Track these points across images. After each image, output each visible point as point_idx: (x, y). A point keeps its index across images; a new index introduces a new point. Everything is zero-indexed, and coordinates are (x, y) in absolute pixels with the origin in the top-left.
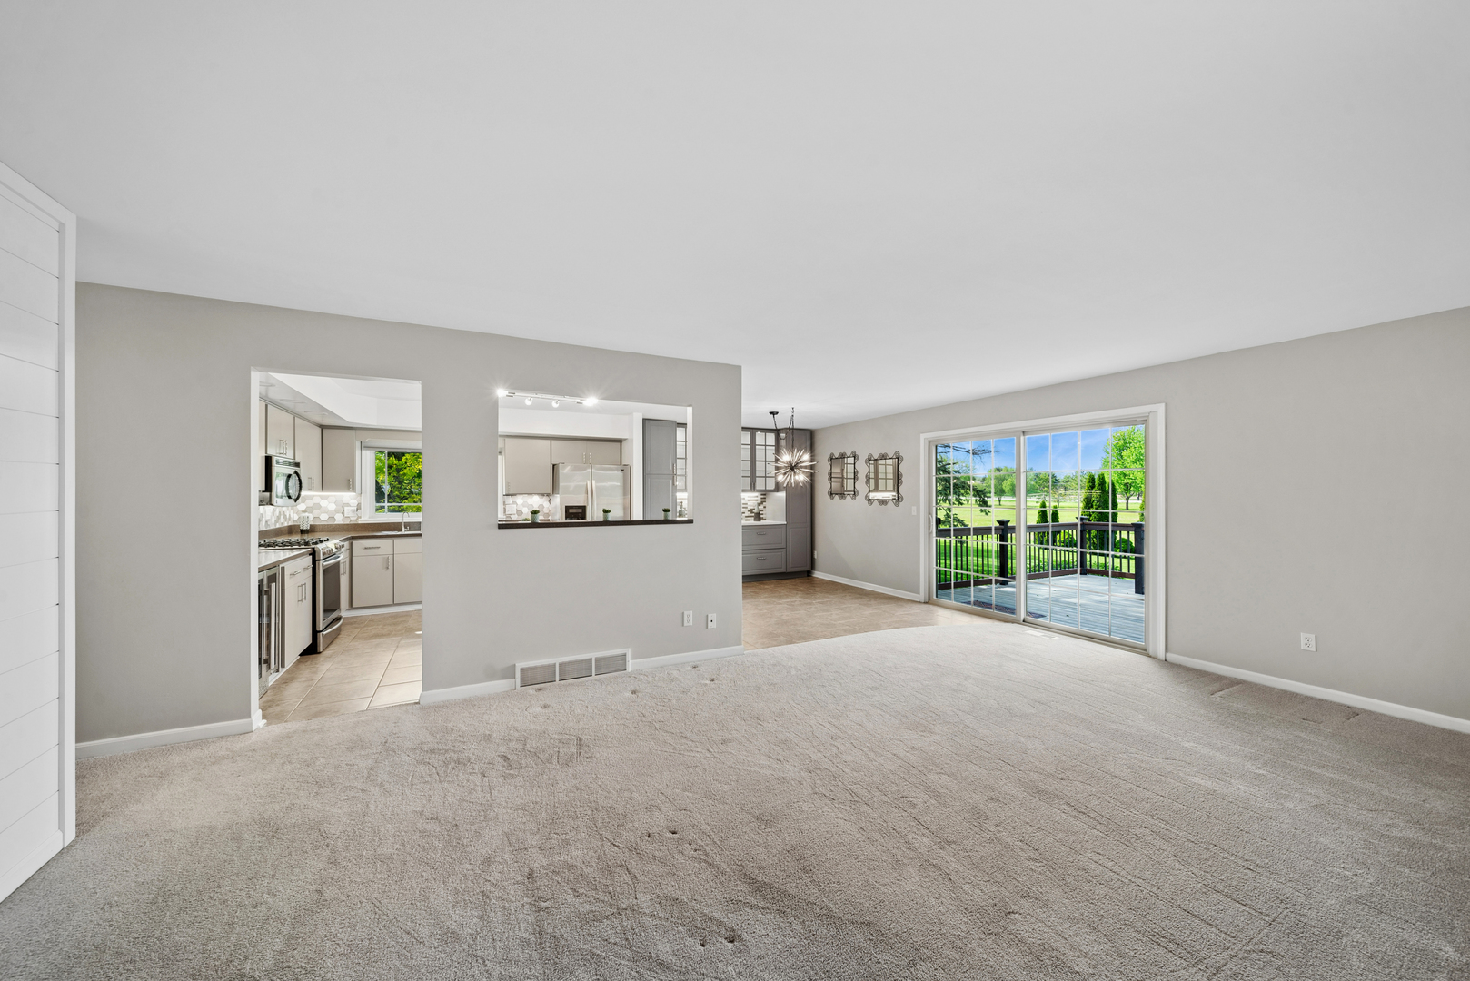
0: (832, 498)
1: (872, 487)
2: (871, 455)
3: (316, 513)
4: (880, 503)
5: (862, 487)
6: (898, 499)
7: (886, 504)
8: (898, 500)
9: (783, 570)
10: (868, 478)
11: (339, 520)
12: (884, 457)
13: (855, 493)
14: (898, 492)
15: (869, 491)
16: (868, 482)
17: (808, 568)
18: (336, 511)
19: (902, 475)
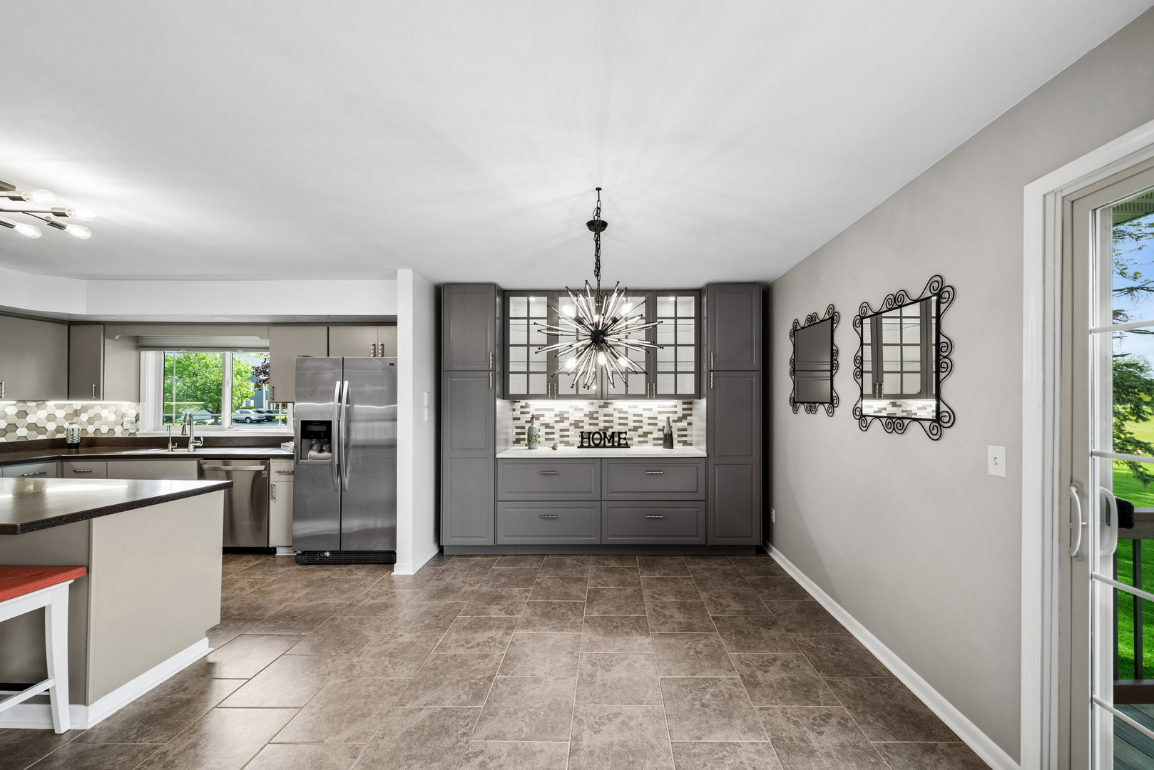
0: (796, 410)
1: (868, 390)
2: (865, 306)
3: (97, 424)
4: (886, 427)
5: (845, 385)
6: (938, 418)
7: (904, 429)
8: (940, 422)
9: (699, 540)
10: (859, 360)
11: (119, 433)
12: (897, 301)
13: (833, 402)
14: (938, 397)
15: (862, 396)
16: (860, 373)
17: (756, 539)
18: (116, 423)
19: (950, 345)
